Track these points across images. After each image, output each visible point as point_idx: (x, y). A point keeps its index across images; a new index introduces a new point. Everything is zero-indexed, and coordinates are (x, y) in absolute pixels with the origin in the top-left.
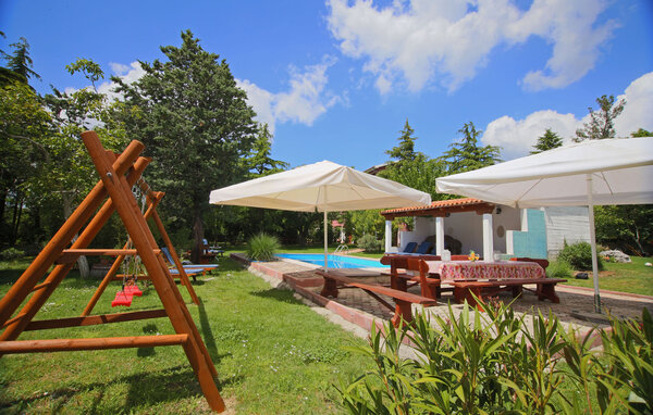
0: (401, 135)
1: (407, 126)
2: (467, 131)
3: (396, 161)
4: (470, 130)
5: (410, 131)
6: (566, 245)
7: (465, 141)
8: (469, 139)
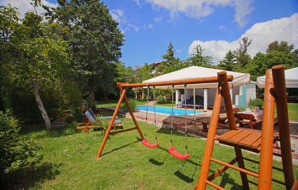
0: (168, 48)
1: (171, 45)
2: (197, 49)
3: (166, 60)
4: (199, 49)
5: (172, 47)
6: (250, 100)
7: (197, 53)
8: (198, 52)
